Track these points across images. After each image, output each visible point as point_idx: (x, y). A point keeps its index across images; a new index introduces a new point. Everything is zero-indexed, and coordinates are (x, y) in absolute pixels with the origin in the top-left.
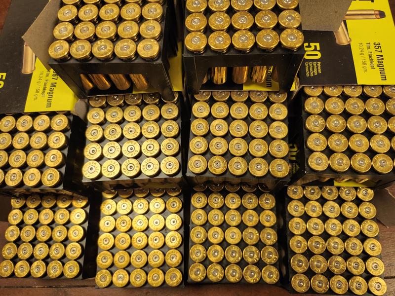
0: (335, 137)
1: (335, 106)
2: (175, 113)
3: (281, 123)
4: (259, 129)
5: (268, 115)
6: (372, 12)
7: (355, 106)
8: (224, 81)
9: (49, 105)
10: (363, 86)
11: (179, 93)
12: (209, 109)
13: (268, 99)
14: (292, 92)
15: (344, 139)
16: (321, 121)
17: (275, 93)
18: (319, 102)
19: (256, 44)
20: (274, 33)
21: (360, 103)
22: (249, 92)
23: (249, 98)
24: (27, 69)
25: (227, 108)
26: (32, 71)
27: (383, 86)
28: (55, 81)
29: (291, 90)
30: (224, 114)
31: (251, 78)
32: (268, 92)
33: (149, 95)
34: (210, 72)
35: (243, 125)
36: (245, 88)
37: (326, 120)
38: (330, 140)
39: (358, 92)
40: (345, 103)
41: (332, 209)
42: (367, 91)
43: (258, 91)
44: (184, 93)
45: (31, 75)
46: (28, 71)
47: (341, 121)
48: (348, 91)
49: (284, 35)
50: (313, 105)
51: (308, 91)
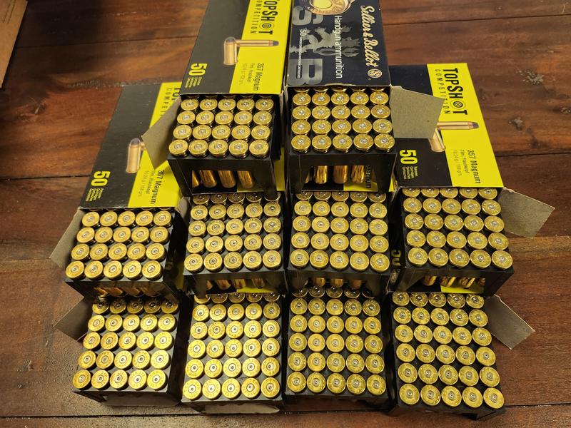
0: (432, 234)
1: (432, 206)
2: (278, 212)
3: (381, 221)
4: (359, 227)
5: (368, 214)
6: (466, 124)
7: (452, 206)
8: (325, 181)
9: (154, 201)
10: (459, 188)
11: (282, 192)
12: (310, 207)
13: (368, 199)
14: (391, 193)
15: (441, 236)
16: (419, 219)
17: (375, 193)
18: (417, 202)
19: (353, 146)
20: (369, 137)
21: (456, 203)
22: (350, 192)
23: (349, 198)
24: (131, 168)
25: (329, 206)
26: (137, 170)
27: (478, 189)
28: (159, 180)
29: (390, 191)
30: (326, 212)
31: (351, 179)
32: (368, 193)
33: (252, 194)
34: (312, 172)
35: (344, 222)
36: (345, 189)
37: (424, 219)
38: (428, 236)
39: (454, 194)
40: (441, 203)
41: (440, 316)
42: (463, 193)
43: (358, 192)
44: (286, 194)
45: (135, 174)
46: (133, 171)
47: (439, 219)
48: (444, 193)
49: (377, 138)
50: (411, 205)
51: (406, 192)
